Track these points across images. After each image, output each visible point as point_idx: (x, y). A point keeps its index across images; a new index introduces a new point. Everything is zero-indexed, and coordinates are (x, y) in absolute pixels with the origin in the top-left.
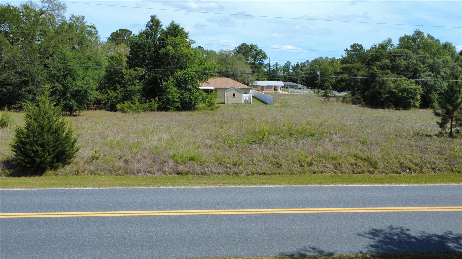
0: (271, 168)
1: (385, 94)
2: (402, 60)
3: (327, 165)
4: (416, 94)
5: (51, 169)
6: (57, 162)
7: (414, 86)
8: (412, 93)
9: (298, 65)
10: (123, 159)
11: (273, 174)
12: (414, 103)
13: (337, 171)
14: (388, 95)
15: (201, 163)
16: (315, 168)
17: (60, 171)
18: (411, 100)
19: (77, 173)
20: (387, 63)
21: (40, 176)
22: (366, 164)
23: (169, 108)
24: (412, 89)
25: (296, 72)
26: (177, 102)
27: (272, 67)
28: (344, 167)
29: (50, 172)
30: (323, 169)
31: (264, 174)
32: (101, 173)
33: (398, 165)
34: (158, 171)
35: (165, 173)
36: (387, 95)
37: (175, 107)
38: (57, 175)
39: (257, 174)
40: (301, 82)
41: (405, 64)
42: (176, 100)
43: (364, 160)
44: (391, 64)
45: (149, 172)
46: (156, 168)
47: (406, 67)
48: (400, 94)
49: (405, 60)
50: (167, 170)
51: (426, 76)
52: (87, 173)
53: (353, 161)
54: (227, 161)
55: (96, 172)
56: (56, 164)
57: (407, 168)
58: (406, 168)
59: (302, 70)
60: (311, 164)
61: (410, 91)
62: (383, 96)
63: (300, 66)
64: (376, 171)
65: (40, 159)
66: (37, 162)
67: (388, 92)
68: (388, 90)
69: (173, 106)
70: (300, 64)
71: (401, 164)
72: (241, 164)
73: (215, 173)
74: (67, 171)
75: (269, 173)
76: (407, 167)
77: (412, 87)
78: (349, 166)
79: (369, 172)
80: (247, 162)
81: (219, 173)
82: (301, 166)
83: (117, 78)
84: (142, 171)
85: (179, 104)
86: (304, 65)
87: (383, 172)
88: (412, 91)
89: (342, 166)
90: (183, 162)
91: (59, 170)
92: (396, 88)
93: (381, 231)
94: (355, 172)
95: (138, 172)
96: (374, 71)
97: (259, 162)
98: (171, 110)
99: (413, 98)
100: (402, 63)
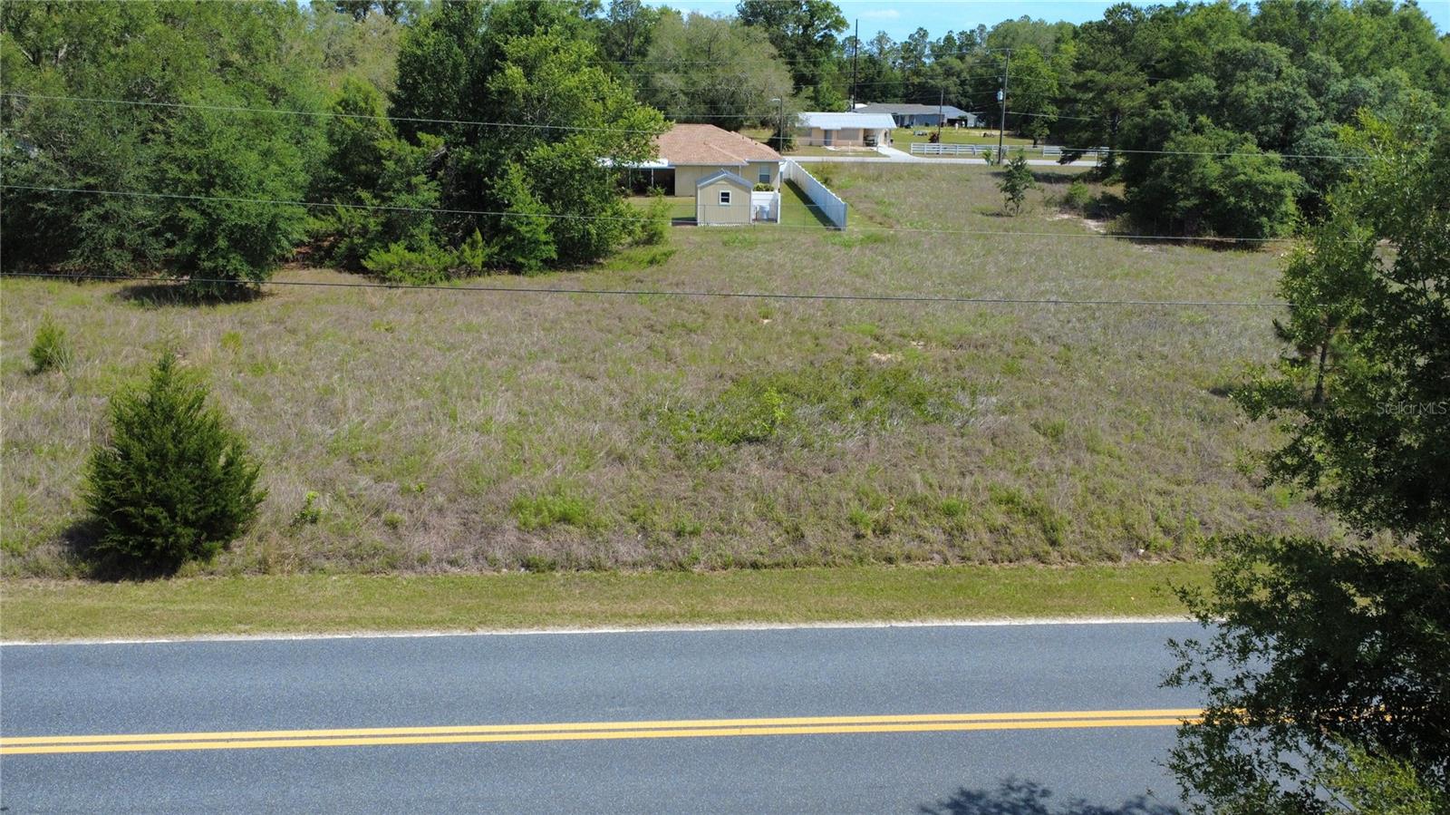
0: (777, 541)
1: (1187, 197)
2: (1252, 82)
3: (927, 533)
4: (1282, 198)
5: (195, 559)
6: (210, 539)
7: (1277, 175)
8: (1267, 197)
9: (949, 39)
10: (383, 516)
11: (778, 565)
12: (1271, 227)
13: (949, 555)
14: (1197, 202)
15: (592, 529)
16: (892, 545)
17: (220, 559)
18: (1264, 219)
19: (263, 567)
20: (1205, 90)
21: (168, 576)
22: (1032, 529)
23: (522, 265)
24: (1268, 184)
25: (942, 65)
26: (546, 243)
27: (867, 48)
28: (973, 539)
29: (194, 565)
30: (912, 547)
31: (755, 566)
32: (327, 565)
33: (1119, 532)
34: (476, 557)
35: (493, 564)
36: (1194, 201)
37: (542, 261)
38: (212, 574)
39: (736, 565)
40: (960, 98)
41: (1258, 95)
42: (543, 238)
43: (1031, 514)
44: (1217, 92)
45: (452, 563)
46: (470, 550)
47: (1261, 105)
48: (1232, 199)
49: (1262, 81)
50: (499, 554)
51: (1323, 136)
52: (289, 568)
53: (1000, 519)
54: (661, 521)
55: (315, 563)
56: (207, 545)
57: (1141, 542)
58: (1137, 543)
59: (961, 58)
60: (885, 531)
61: (1263, 193)
62: (1181, 204)
63: (958, 43)
64: (1055, 555)
65: (166, 537)
66: (157, 548)
67: (1196, 192)
68: (1199, 185)
69: (535, 258)
70: (956, 38)
71: (1127, 528)
72: (694, 533)
73: (625, 564)
74: (238, 563)
75: (767, 561)
76: (1140, 539)
77: (1270, 178)
78: (986, 537)
79: (1036, 556)
80: (714, 524)
81: (635, 565)
82: (858, 536)
83: (363, 167)
84: (434, 560)
85: (552, 252)
86: (969, 40)
87: (1072, 557)
88: (1269, 190)
89: (967, 537)
90: (543, 527)
91: (215, 559)
92: (1225, 177)
93: (981, 796)
94: (999, 557)
95: (423, 561)
96: (1163, 115)
97: (745, 526)
98: (531, 269)
99: (1269, 214)
100: (1251, 92)
